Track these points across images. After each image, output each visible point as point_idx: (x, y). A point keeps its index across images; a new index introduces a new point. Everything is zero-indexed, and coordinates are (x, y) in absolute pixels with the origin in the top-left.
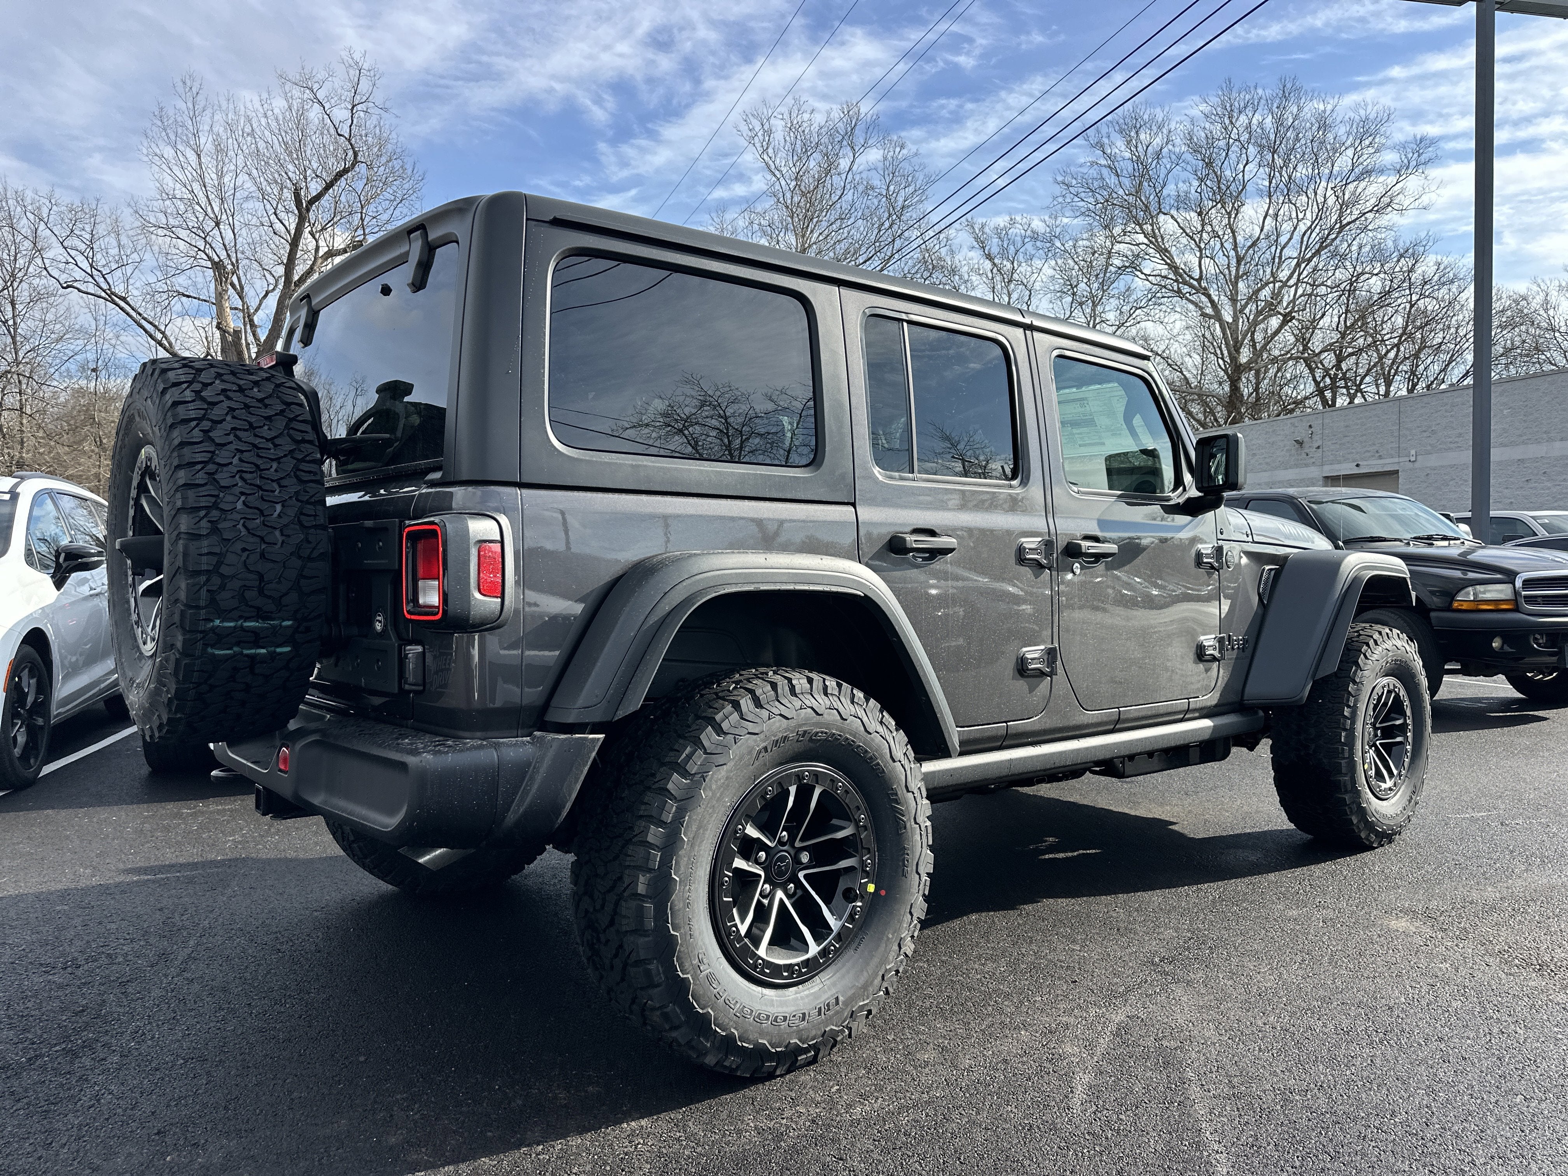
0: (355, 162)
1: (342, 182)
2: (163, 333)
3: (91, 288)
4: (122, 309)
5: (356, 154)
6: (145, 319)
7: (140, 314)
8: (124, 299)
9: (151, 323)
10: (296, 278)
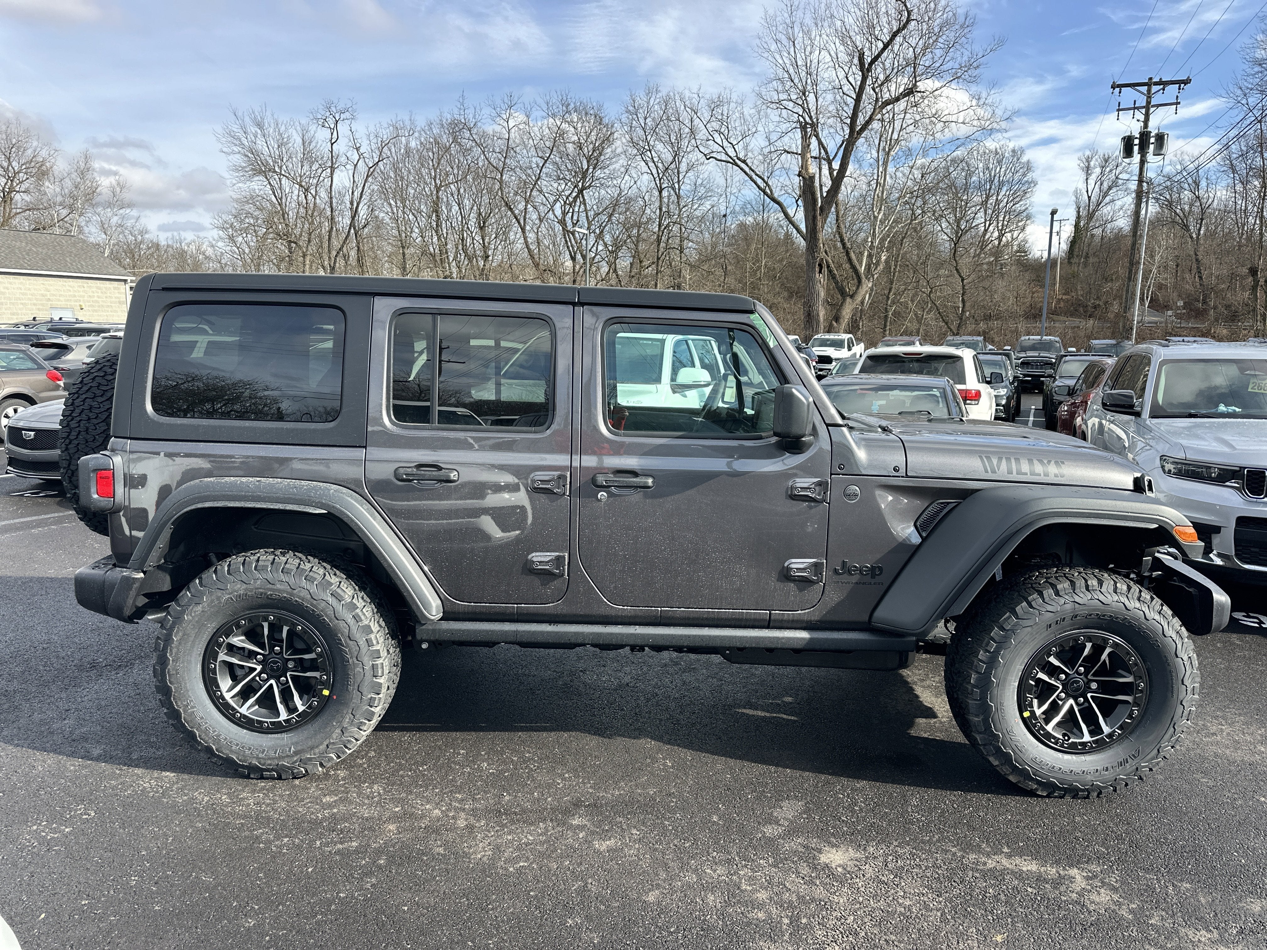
0: (908, 21)
1: (898, 39)
2: (767, 183)
3: (724, 157)
4: (742, 169)
5: (909, 13)
6: (757, 175)
7: (753, 171)
8: (744, 162)
9: (760, 177)
10: (858, 128)
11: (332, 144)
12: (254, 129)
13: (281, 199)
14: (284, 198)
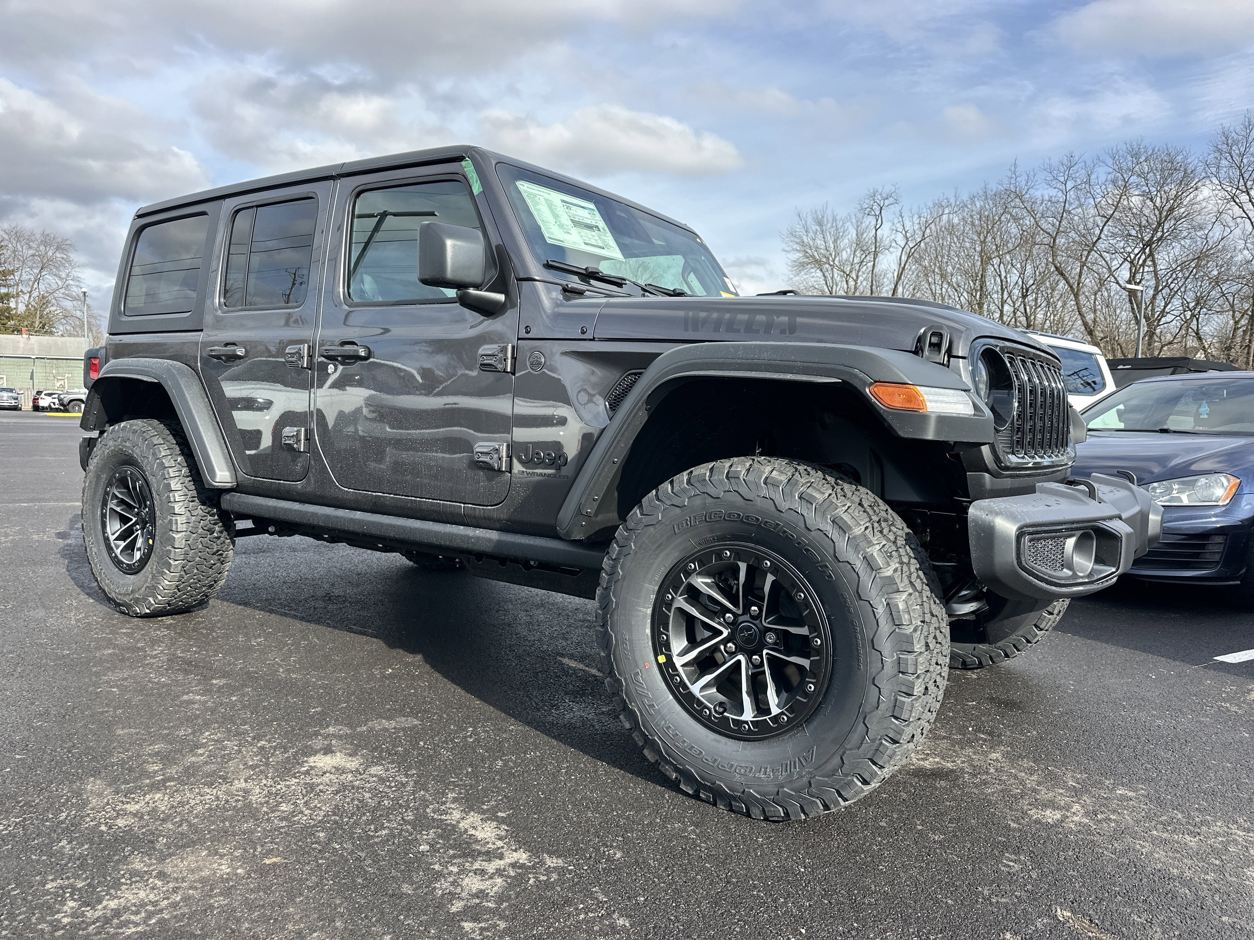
11: (876, 230)
12: (815, 227)
13: (832, 288)
14: (835, 287)
